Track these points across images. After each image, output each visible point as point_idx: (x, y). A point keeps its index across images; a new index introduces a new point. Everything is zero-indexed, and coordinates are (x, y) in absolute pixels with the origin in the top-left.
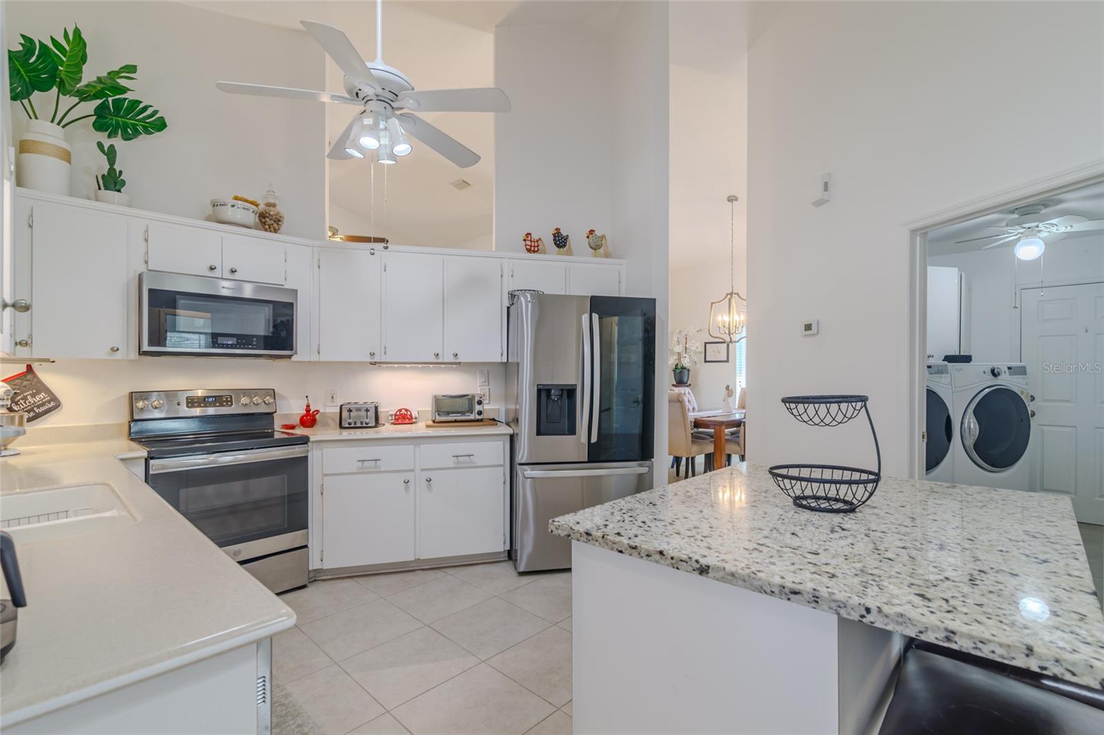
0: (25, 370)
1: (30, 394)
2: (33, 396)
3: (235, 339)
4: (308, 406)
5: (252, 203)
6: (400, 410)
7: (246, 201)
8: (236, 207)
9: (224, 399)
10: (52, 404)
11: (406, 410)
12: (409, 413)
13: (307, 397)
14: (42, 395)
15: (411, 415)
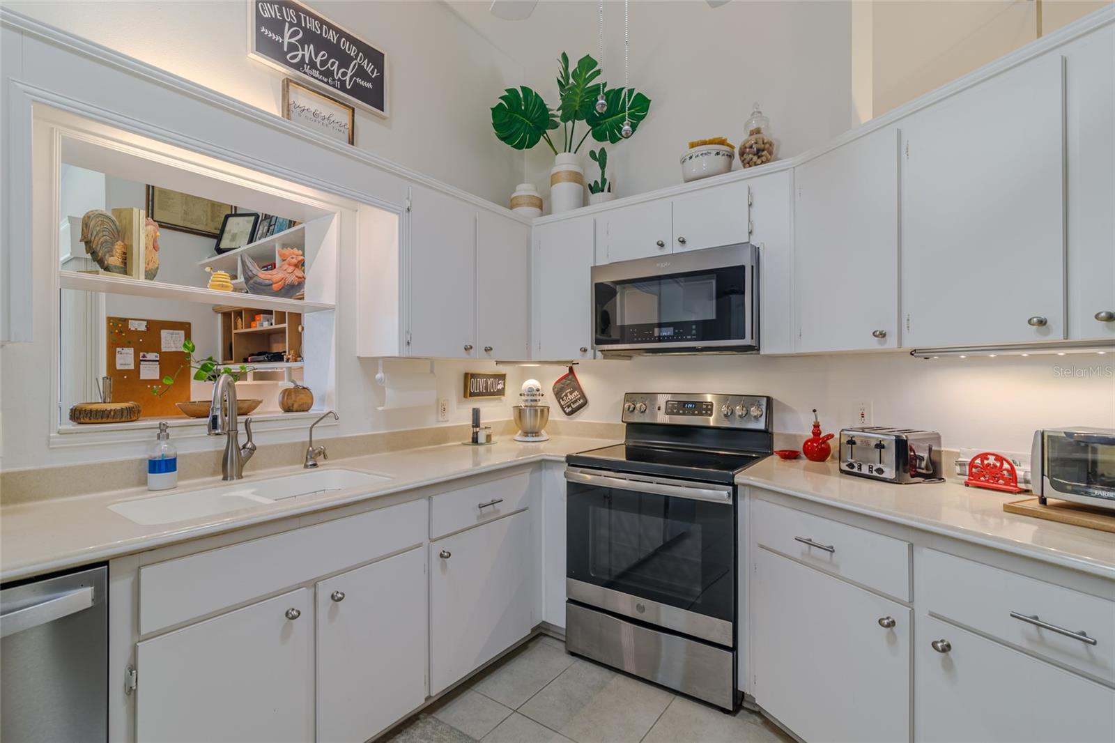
0: (568, 372)
1: (569, 392)
2: (571, 394)
3: (672, 329)
4: (817, 426)
5: (711, 142)
6: (984, 456)
7: (705, 143)
8: (693, 157)
9: (705, 407)
10: (582, 401)
11: (1000, 458)
12: (1006, 466)
13: (814, 411)
14: (576, 393)
15: (1012, 471)
